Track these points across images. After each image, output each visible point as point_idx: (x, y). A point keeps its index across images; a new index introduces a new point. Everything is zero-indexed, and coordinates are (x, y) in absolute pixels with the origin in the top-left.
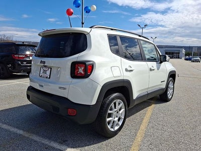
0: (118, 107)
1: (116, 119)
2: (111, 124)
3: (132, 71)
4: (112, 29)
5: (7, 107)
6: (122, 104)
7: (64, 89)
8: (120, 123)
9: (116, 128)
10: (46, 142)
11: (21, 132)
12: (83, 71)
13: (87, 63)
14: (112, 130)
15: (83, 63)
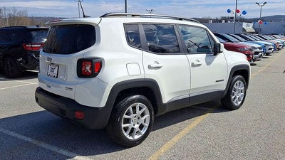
0: (139, 112)
1: (137, 126)
2: (128, 132)
3: (158, 68)
4: (133, 16)
5: (16, 113)
6: (145, 108)
7: (71, 89)
8: (143, 132)
9: (137, 137)
10: (54, 149)
11: (29, 139)
12: (90, 69)
13: (94, 61)
14: (131, 138)
15: (90, 60)
